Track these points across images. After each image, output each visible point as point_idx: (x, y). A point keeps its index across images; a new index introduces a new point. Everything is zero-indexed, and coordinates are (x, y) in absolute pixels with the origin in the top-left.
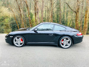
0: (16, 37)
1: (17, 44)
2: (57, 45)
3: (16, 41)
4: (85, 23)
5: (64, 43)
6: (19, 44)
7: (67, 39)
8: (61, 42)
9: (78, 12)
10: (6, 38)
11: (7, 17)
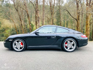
0: (16, 41)
1: (17, 48)
2: (60, 48)
3: (15, 44)
4: (87, 30)
5: (68, 46)
6: (19, 48)
7: (71, 42)
8: (65, 45)
9: (79, 19)
10: (5, 42)
11: (8, 28)
